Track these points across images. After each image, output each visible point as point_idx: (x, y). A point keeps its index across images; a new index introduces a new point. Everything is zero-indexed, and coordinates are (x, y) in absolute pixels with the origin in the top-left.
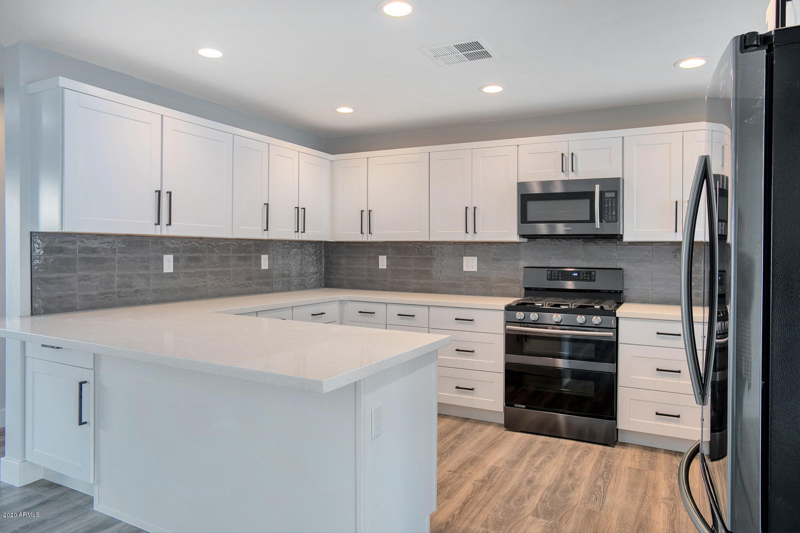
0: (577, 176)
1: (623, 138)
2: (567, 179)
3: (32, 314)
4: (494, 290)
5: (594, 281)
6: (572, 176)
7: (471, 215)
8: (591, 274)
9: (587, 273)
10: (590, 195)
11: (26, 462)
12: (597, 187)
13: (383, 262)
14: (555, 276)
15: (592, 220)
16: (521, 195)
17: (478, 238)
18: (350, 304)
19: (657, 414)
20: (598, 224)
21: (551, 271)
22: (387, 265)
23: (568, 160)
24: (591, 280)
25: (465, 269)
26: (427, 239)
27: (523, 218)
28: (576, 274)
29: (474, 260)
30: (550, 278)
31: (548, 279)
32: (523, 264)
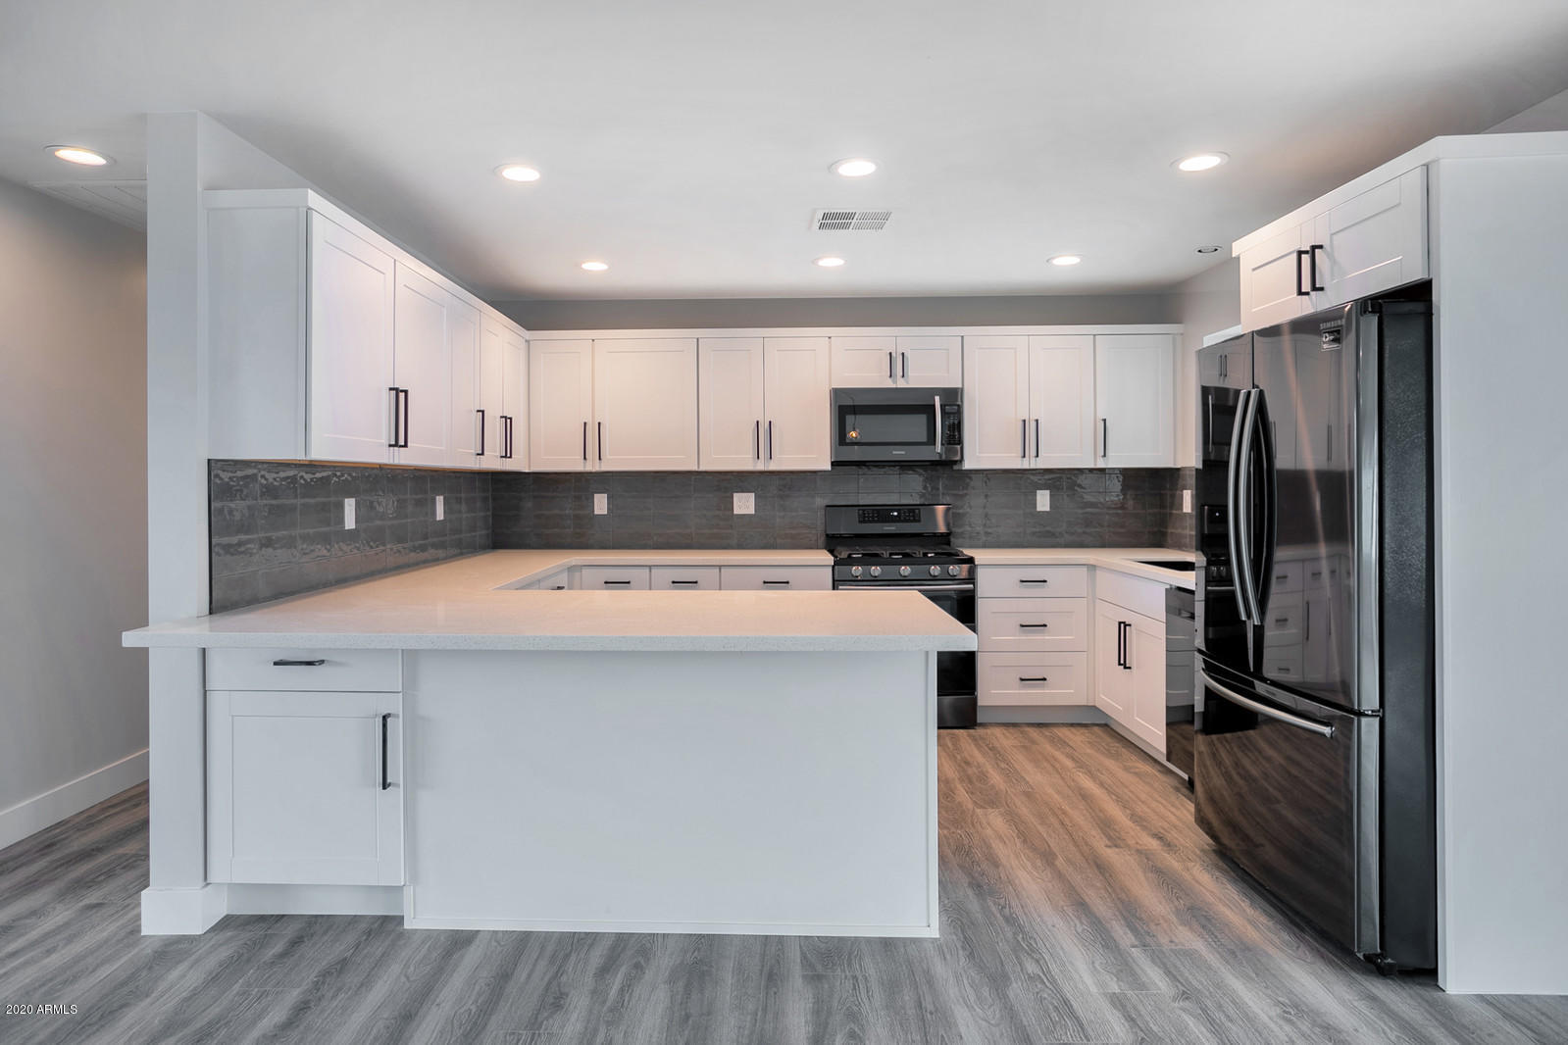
0: (907, 383)
1: (962, 337)
2: (894, 386)
3: (210, 613)
4: (779, 541)
5: (919, 521)
6: (901, 384)
7: (764, 435)
8: (914, 512)
9: (910, 511)
10: (929, 409)
11: (209, 887)
12: (937, 399)
13: (601, 504)
14: (868, 517)
15: (932, 440)
16: (840, 406)
17: (773, 466)
18: (585, 571)
19: (1022, 680)
20: (939, 448)
21: (864, 510)
22: (608, 509)
23: (896, 362)
24: (915, 521)
25: (736, 511)
26: (695, 468)
27: (841, 438)
28: (896, 514)
29: (751, 497)
30: (863, 521)
31: (860, 522)
32: (821, 502)
